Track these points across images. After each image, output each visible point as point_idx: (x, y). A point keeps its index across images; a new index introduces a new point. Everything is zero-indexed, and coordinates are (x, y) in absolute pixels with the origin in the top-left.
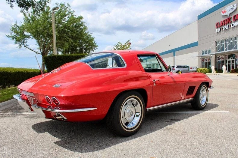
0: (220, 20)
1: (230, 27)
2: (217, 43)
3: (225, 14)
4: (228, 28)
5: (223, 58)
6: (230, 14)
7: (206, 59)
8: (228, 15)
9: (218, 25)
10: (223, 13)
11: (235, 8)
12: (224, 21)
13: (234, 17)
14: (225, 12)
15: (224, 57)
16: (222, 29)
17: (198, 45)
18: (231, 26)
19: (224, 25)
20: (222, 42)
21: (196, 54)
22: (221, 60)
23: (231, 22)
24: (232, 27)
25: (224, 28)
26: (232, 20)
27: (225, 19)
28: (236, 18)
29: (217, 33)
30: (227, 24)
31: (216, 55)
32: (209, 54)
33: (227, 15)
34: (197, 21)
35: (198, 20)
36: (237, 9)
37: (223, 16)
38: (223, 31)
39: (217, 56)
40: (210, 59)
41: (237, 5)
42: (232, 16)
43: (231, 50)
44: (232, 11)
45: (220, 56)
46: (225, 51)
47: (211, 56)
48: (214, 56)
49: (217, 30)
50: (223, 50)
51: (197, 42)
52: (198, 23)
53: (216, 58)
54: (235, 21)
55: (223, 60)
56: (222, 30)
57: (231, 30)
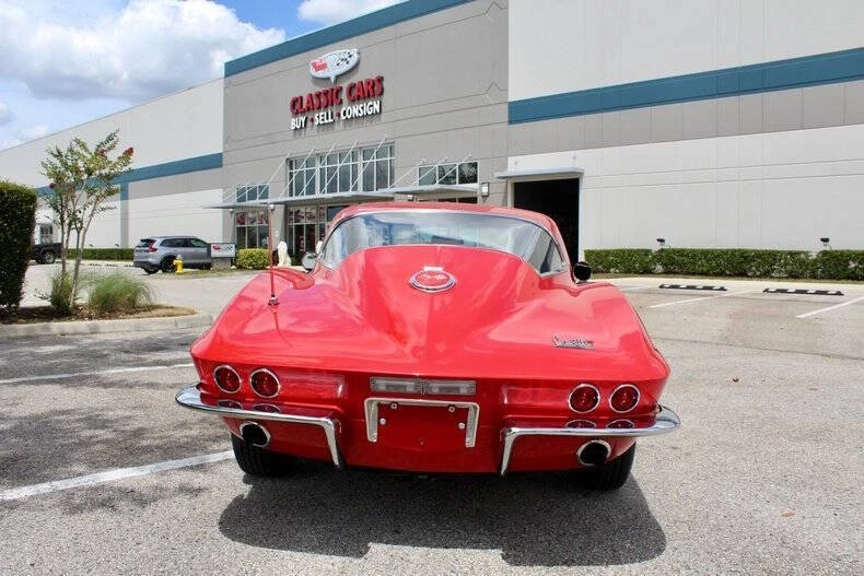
0: (306, 89)
1: (336, 118)
2: (290, 163)
3: (321, 74)
4: (331, 120)
5: (311, 217)
6: (338, 77)
7: (250, 215)
8: (333, 80)
9: (297, 106)
10: (318, 68)
11: (353, 61)
12: (318, 95)
13: (351, 88)
14: (324, 66)
15: (314, 211)
16: (312, 120)
17: (221, 166)
18: (339, 115)
19: (319, 108)
20: (310, 163)
21: (216, 196)
22: (304, 222)
23: (341, 102)
24: (343, 118)
25: (320, 117)
26: (344, 95)
27: (321, 90)
28: (355, 93)
29: (291, 133)
30: (326, 106)
31: (287, 205)
32: (265, 201)
33: (329, 79)
34: (222, 81)
35: (226, 76)
36: (361, 66)
37: (317, 80)
38: (315, 128)
39: (293, 209)
40: (266, 218)
41: (359, 53)
42: (345, 85)
43: (338, 194)
44: (345, 67)
45: (302, 210)
46: (318, 195)
47: (272, 206)
48: (280, 210)
49: (294, 123)
50: (311, 190)
51: (221, 154)
52: (225, 88)
53: (287, 213)
54: (354, 101)
55: (309, 222)
56: (309, 123)
57: (339, 127)
